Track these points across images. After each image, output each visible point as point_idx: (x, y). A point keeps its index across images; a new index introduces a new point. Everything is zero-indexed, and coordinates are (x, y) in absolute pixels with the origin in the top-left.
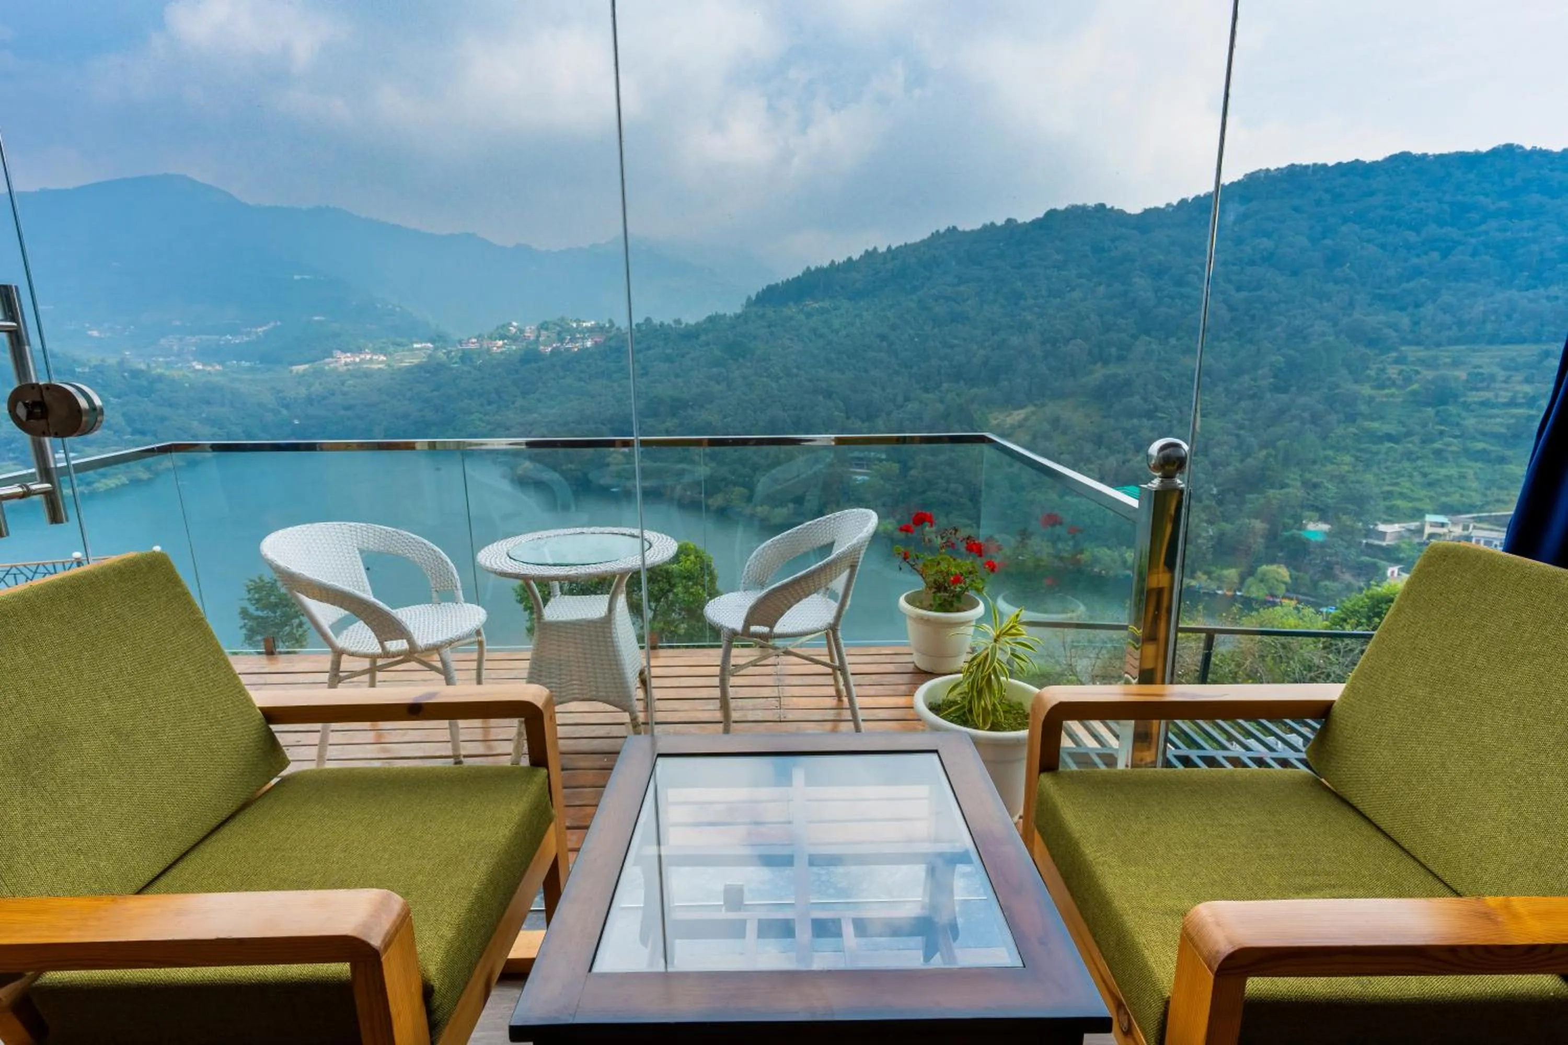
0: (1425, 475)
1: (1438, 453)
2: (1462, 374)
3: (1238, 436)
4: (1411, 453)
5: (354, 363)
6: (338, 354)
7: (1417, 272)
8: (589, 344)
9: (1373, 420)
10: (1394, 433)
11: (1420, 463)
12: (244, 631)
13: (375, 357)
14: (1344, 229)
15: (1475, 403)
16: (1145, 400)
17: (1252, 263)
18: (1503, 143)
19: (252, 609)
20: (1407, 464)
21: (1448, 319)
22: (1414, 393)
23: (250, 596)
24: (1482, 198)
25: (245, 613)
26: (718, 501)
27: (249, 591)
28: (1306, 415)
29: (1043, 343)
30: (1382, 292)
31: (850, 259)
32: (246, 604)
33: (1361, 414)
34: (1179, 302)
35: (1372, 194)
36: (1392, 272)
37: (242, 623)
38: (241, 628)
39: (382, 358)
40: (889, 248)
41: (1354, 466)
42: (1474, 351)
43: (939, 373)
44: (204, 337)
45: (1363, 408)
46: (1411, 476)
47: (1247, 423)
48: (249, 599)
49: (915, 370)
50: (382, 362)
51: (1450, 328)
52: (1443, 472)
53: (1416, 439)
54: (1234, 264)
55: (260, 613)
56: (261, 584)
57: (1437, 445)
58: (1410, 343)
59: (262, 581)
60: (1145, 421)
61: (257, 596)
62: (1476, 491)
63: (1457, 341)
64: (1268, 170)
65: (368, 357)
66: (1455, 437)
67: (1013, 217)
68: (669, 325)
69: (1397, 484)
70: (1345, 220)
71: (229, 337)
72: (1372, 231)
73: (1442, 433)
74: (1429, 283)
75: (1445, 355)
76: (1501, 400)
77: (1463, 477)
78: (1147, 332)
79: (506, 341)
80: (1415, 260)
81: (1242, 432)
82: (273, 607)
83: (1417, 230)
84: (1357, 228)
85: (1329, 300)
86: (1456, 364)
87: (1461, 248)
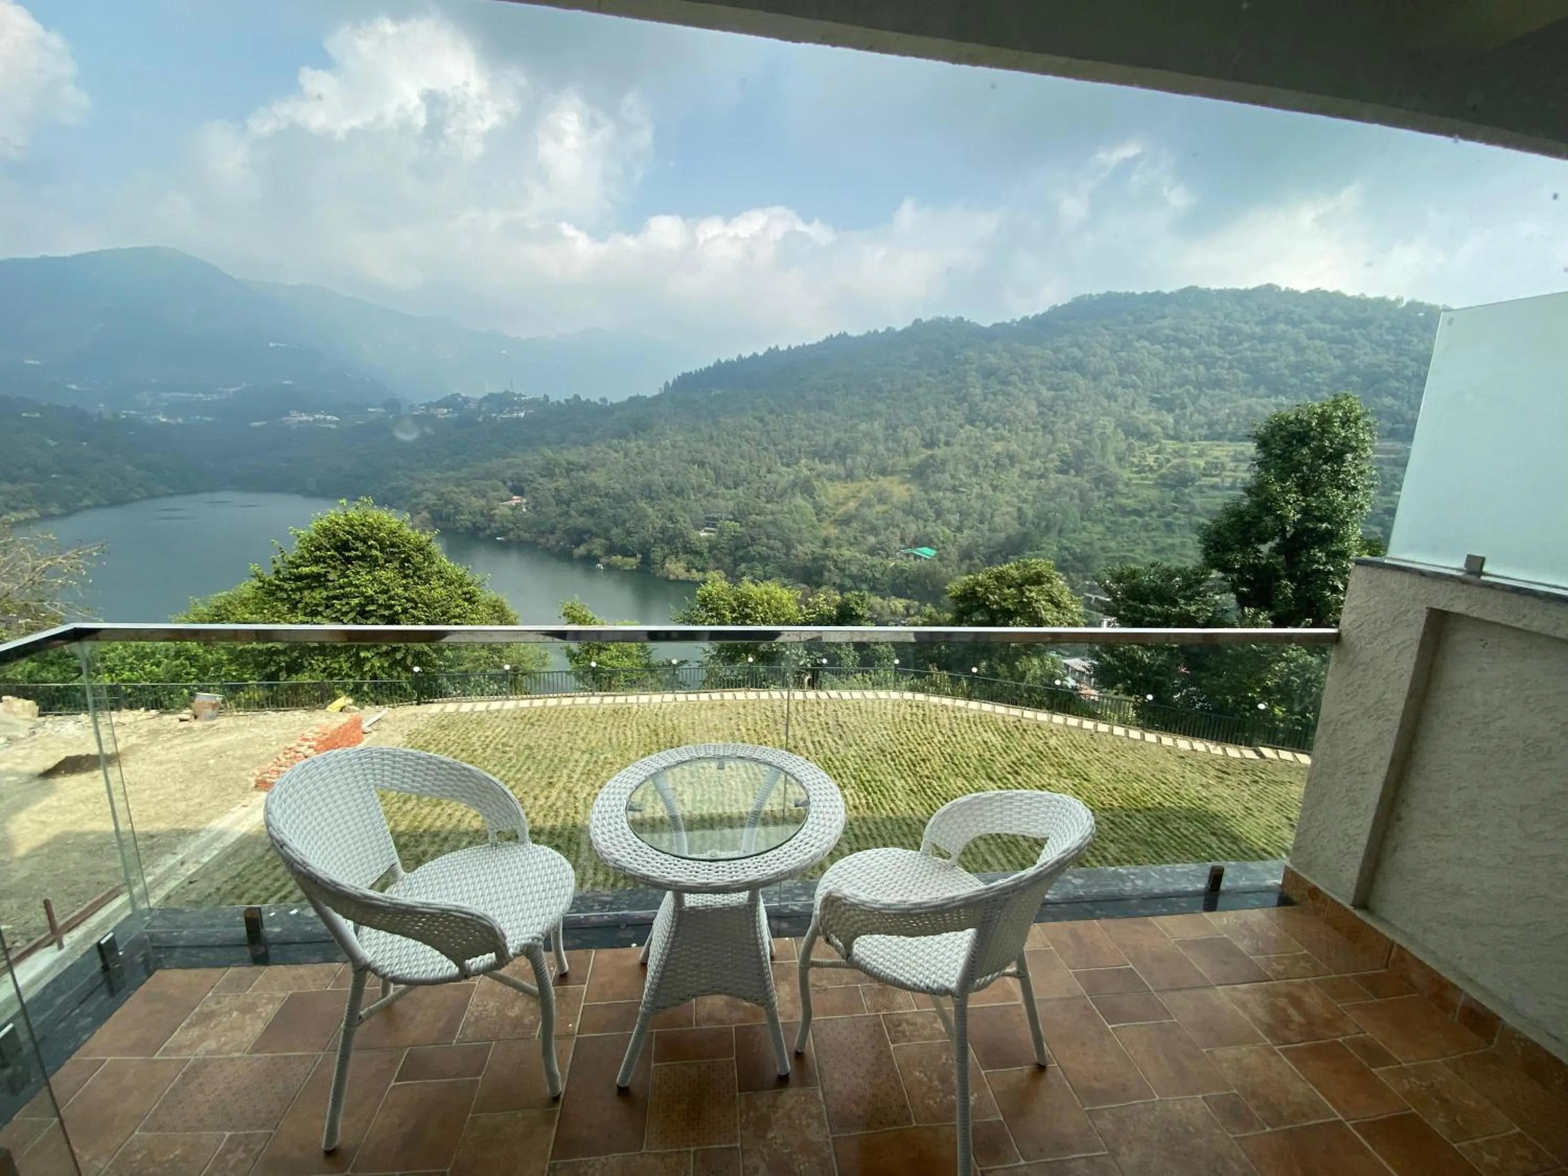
0: (1155, 543)
1: (1168, 526)
2: (1201, 463)
3: (1020, 509)
4: (1148, 524)
5: (307, 421)
6: (293, 413)
7: (1185, 381)
8: (522, 415)
9: (1128, 498)
10: (1140, 508)
11: (1153, 533)
13: (329, 417)
14: (1137, 345)
15: (1206, 486)
16: (953, 477)
17: (1064, 369)
18: (1265, 283)
20: (1143, 534)
21: (1202, 419)
22: (1163, 476)
24: (1242, 325)
26: (581, 550)
28: (1076, 492)
29: (886, 429)
30: (1158, 396)
31: (755, 355)
33: (1118, 492)
34: (1000, 398)
35: (1163, 317)
36: (1167, 380)
39: (335, 418)
40: (789, 347)
41: (1104, 535)
42: (1218, 446)
43: (800, 452)
45: (1120, 487)
46: (1145, 544)
47: (1030, 498)
49: (780, 447)
50: (335, 422)
51: (1202, 427)
52: (1170, 541)
53: (1154, 514)
54: (1050, 369)
57: (1169, 519)
58: (1172, 438)
60: (948, 494)
62: (1191, 558)
63: (1206, 438)
64: (1090, 295)
65: (322, 417)
66: (1184, 513)
67: (892, 325)
68: (596, 403)
69: (1132, 551)
70: (1140, 337)
71: (201, 395)
72: (1158, 347)
73: (1175, 509)
74: (1192, 390)
75: (1193, 449)
76: (1227, 485)
77: (1183, 545)
78: (972, 423)
80: (1186, 371)
81: (1024, 505)
83: (1191, 347)
84: (1147, 344)
85: (1116, 401)
86: (1201, 455)
87: (1220, 363)
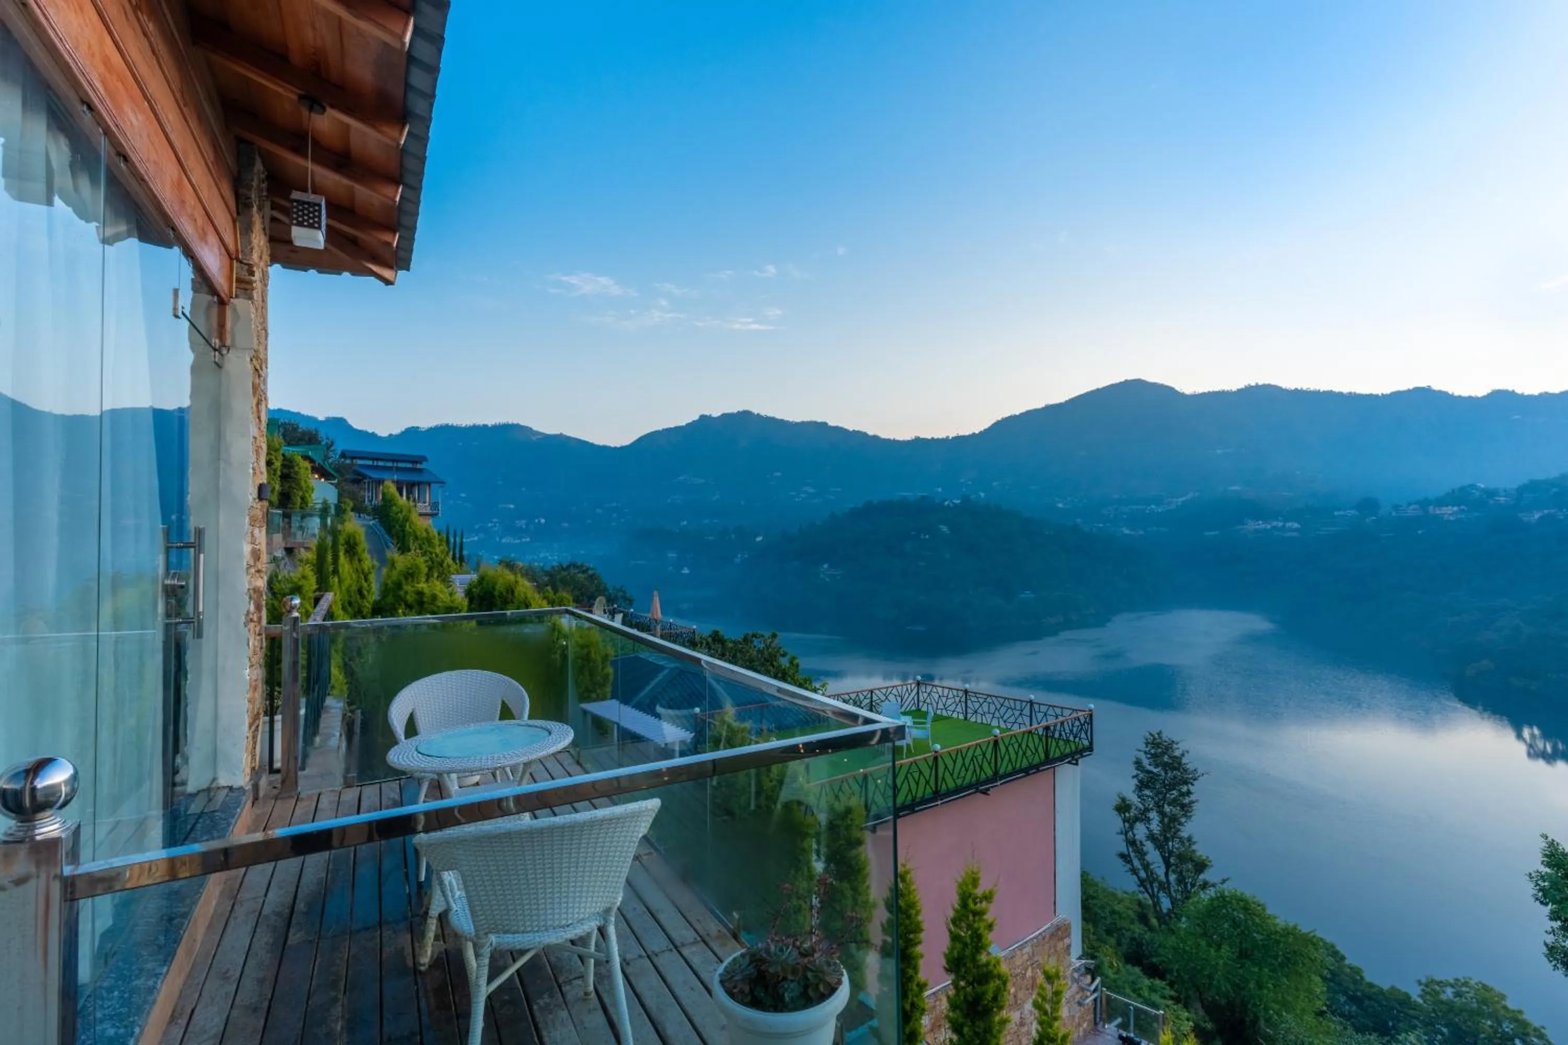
5: (1265, 530)
6: (1248, 521)
12: (1135, 781)
13: (1288, 525)
19: (1146, 762)
23: (1147, 749)
25: (1138, 764)
27: (1147, 744)
32: (1142, 756)
37: (1135, 772)
38: (1134, 777)
39: (1296, 525)
44: (1134, 507)
48: (1145, 753)
50: (1296, 530)
55: (1151, 768)
56: (1159, 741)
59: (1160, 738)
61: (1153, 751)
65: (1280, 524)
71: (1153, 506)
79: (1462, 507)
82: (1165, 766)
